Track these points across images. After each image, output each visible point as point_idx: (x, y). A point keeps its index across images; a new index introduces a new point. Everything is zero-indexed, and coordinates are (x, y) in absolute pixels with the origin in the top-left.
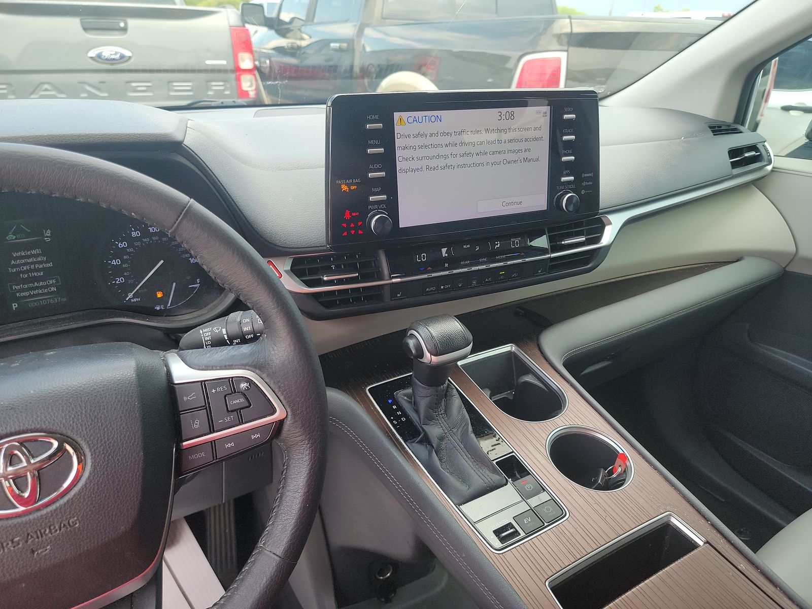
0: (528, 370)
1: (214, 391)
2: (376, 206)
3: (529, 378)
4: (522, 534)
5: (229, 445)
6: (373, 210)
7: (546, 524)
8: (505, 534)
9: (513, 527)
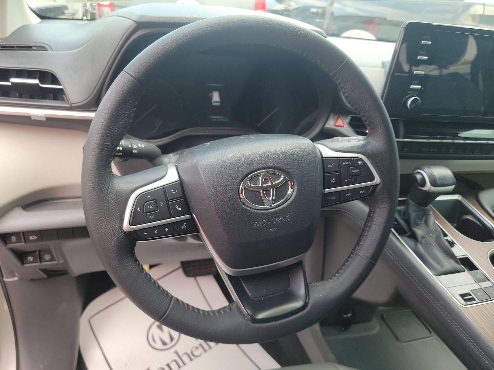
0: (469, 212)
1: (344, 164)
2: (412, 92)
3: (469, 217)
4: (477, 301)
5: (348, 195)
6: (410, 94)
7: (492, 299)
8: (466, 297)
9: (471, 295)
